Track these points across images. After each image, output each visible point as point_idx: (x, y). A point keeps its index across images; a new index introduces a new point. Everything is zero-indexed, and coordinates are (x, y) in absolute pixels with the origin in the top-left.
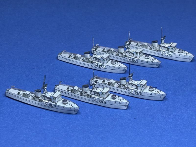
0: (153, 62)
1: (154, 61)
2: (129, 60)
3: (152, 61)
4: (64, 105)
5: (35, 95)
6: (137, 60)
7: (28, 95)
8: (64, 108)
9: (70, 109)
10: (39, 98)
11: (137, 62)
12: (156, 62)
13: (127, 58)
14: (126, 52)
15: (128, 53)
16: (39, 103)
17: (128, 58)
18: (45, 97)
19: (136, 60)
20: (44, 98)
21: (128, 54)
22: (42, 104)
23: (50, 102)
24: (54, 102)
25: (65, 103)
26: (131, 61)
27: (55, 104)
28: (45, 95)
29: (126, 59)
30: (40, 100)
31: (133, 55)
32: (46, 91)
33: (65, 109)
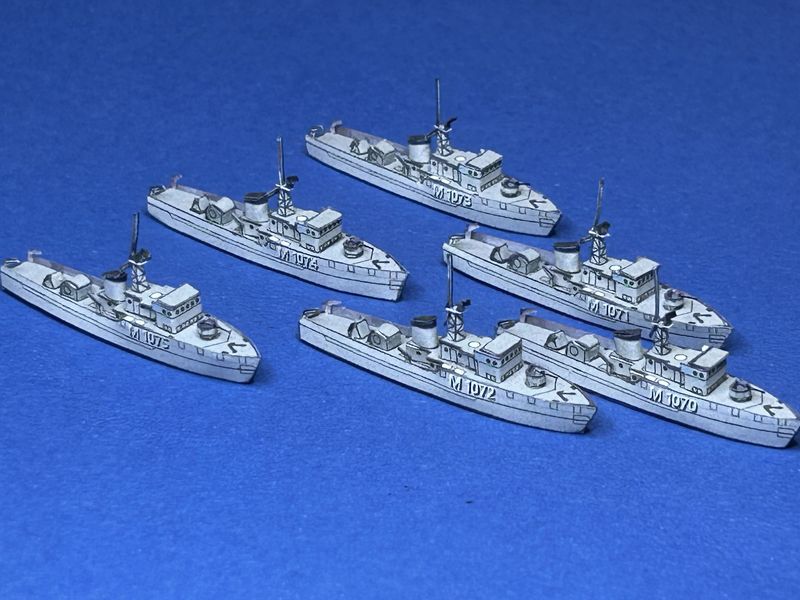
0: (698, 324)
1: (702, 322)
2: (593, 307)
3: (694, 320)
4: (201, 344)
5: (102, 294)
6: (626, 311)
7: (78, 289)
8: (201, 352)
9: (220, 361)
10: (115, 303)
11: (628, 322)
12: (709, 329)
13: (585, 300)
14: (586, 273)
15: (593, 275)
16: (112, 324)
17: (589, 298)
18: (137, 304)
19: (623, 312)
20: (130, 307)
21: (592, 282)
22: (120, 330)
23: (149, 325)
24: (164, 325)
25: (205, 333)
26: (603, 312)
27: (167, 334)
28: (138, 295)
29: (582, 304)
30: (118, 314)
31: (612, 288)
32: (139, 279)
33: (203, 359)
